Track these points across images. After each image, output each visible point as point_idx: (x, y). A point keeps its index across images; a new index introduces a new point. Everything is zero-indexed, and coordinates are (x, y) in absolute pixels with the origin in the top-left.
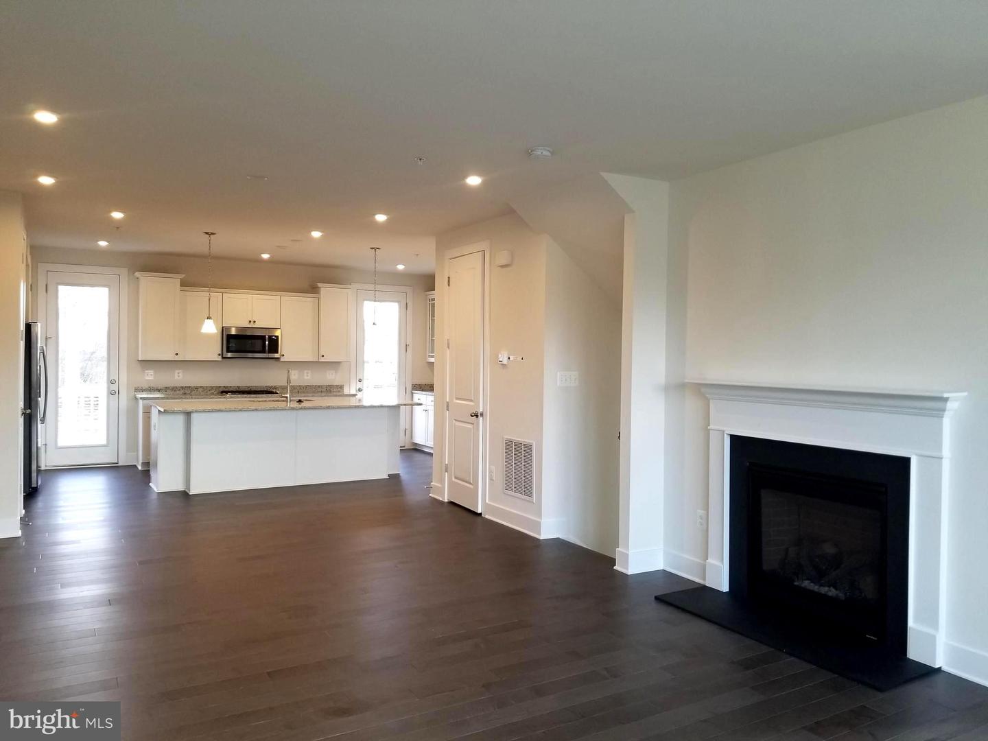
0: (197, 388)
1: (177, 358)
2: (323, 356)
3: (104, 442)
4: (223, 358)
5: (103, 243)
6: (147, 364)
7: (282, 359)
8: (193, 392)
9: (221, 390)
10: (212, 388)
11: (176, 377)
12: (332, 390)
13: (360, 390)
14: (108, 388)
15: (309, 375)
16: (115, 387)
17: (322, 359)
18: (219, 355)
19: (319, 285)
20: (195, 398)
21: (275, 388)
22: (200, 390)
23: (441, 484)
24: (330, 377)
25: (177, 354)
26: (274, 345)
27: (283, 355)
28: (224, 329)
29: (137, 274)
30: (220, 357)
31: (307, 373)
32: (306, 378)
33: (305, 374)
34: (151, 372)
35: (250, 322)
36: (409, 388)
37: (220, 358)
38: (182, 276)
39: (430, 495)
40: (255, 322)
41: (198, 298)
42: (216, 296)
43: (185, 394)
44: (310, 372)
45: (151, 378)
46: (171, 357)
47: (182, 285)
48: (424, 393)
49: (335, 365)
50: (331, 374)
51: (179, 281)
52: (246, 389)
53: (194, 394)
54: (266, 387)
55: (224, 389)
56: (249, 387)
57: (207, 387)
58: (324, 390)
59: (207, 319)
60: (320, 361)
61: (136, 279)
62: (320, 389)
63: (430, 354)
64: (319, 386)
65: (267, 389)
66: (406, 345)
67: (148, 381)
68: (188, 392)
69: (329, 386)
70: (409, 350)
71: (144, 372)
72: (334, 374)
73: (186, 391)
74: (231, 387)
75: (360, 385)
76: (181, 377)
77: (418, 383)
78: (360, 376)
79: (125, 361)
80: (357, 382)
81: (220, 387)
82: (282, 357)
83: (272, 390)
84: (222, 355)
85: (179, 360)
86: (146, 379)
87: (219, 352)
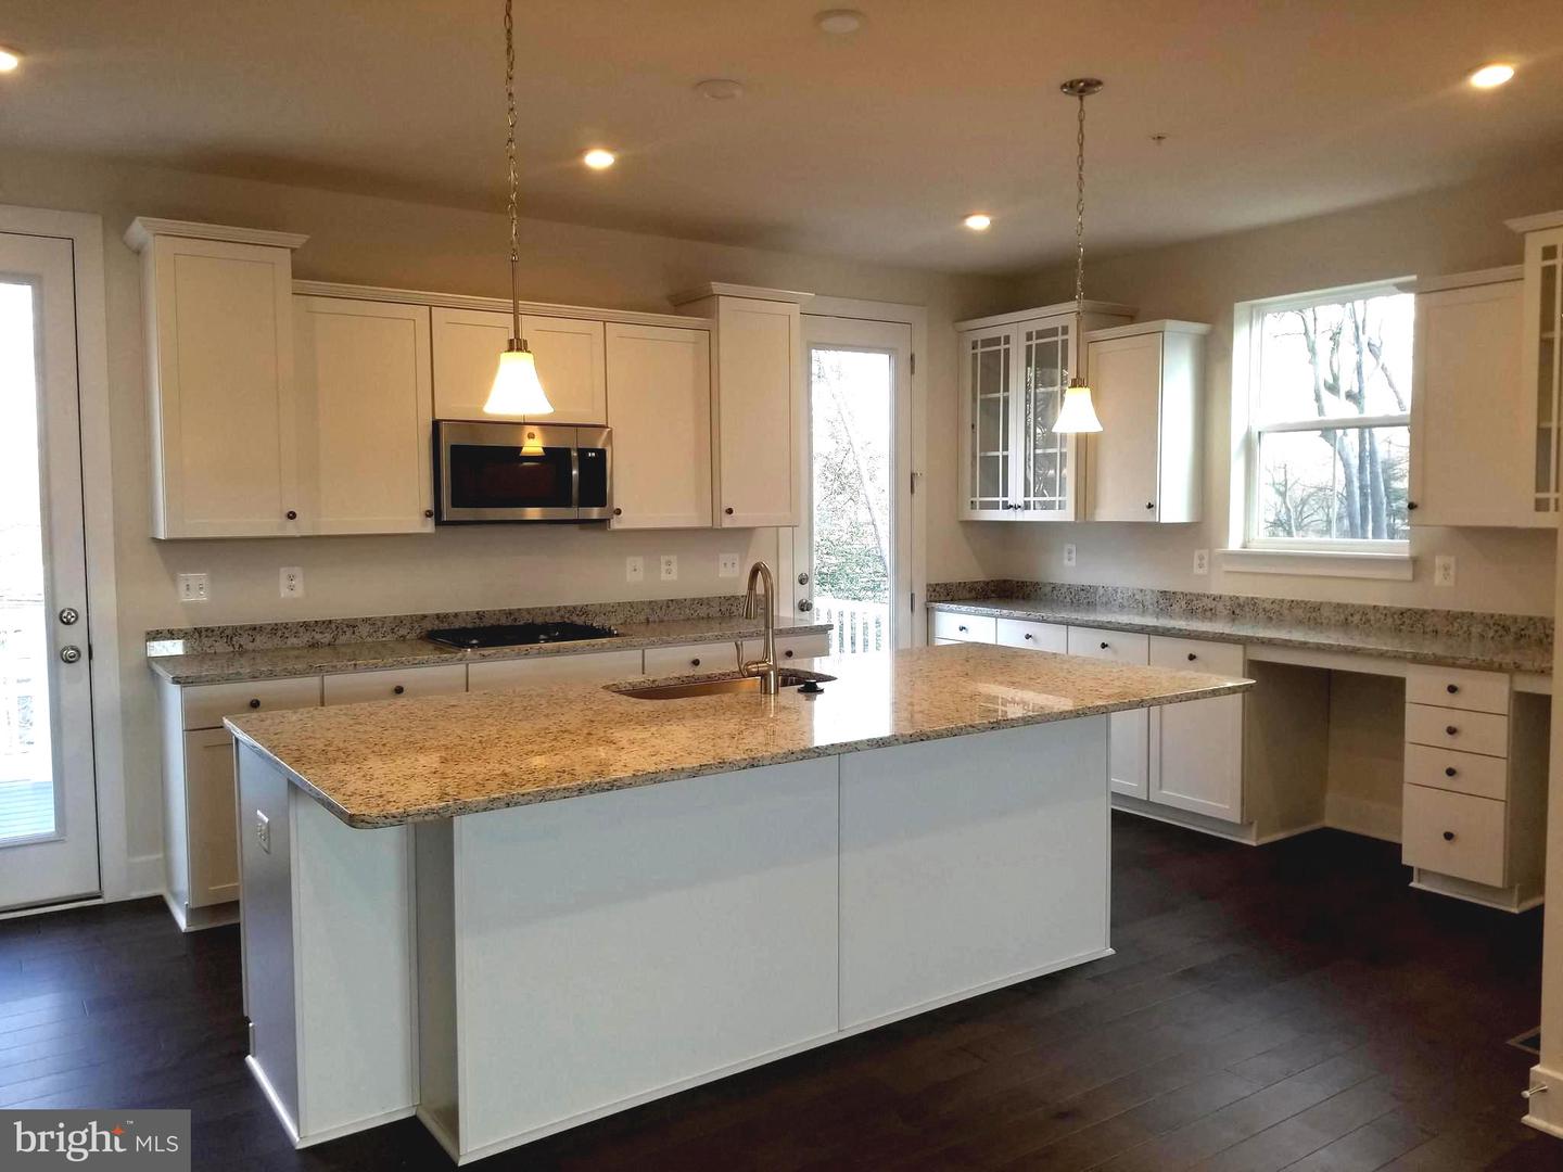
0: (352, 625)
1: (291, 529)
2: (730, 511)
4: (439, 522)
6: (183, 551)
7: (616, 524)
9: (428, 625)
10: (399, 621)
11: (284, 592)
12: (739, 612)
13: (804, 607)
14: (53, 641)
15: (674, 568)
16: (73, 637)
17: (727, 522)
18: (428, 514)
19: (717, 287)
20: (368, 668)
22: (364, 630)
24: (727, 574)
25: (292, 516)
27: (618, 512)
28: (438, 428)
29: (139, 229)
30: (431, 521)
31: (669, 563)
32: (664, 576)
33: (664, 567)
34: (200, 578)
36: (920, 600)
37: (429, 527)
38: (299, 240)
43: (314, 645)
44: (673, 558)
45: (203, 597)
46: (268, 524)
47: (297, 274)
48: (965, 609)
49: (738, 538)
50: (729, 565)
51: (285, 257)
52: (504, 621)
53: (343, 645)
54: (559, 609)
55: (437, 625)
56: (510, 613)
57: (383, 620)
58: (714, 611)
59: (511, 349)
60: (715, 527)
61: (129, 248)
62: (703, 611)
63: (978, 499)
64: (701, 602)
65: (562, 617)
66: (912, 475)
67: (188, 607)
68: (326, 641)
69: (727, 599)
70: (920, 487)
71: (174, 580)
72: (737, 563)
73: (318, 636)
74: (456, 615)
75: (802, 593)
76: (299, 592)
77: (942, 580)
78: (802, 569)
79: (110, 542)
80: (797, 584)
81: (425, 617)
82: (615, 516)
83: (575, 618)
84: (436, 514)
85: (298, 535)
86: (183, 603)
87: (428, 505)
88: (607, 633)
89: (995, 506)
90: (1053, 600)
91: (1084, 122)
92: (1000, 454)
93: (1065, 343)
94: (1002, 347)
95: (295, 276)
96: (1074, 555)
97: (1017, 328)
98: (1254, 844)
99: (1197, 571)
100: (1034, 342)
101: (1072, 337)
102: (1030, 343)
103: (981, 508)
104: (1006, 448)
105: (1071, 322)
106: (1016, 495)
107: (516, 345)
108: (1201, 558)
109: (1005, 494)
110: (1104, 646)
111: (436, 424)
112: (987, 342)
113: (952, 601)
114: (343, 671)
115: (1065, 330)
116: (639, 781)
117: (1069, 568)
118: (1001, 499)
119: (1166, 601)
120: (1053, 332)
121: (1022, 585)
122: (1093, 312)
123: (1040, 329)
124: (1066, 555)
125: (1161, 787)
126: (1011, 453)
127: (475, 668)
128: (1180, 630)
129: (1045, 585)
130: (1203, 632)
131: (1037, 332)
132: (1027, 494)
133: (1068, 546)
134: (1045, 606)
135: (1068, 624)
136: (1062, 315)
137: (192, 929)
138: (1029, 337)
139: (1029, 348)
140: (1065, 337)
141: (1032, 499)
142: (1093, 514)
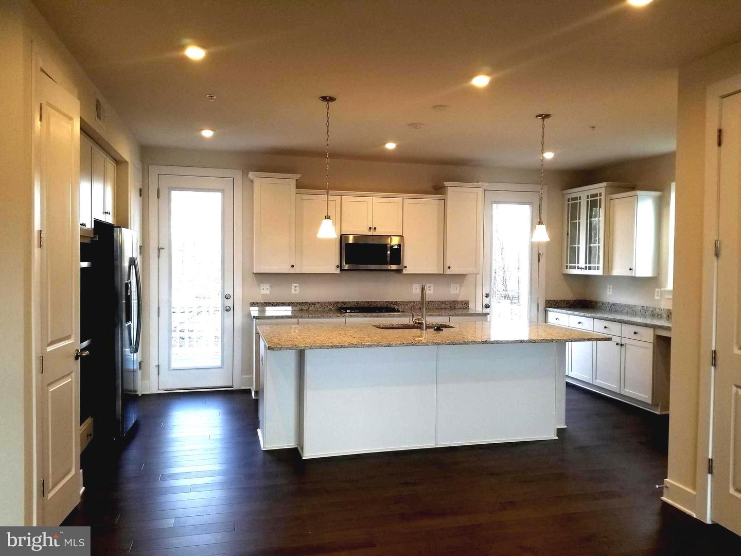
0: (314, 304)
1: (292, 271)
2: (449, 268)
3: (218, 364)
4: (341, 270)
5: (207, 133)
6: (263, 277)
7: (405, 271)
8: (311, 309)
9: (339, 305)
10: (330, 303)
11: (293, 292)
12: (458, 307)
13: (487, 306)
14: (223, 304)
15: (432, 289)
16: (229, 303)
17: (448, 272)
18: (338, 267)
19: (446, 184)
20: (312, 317)
21: (396, 303)
22: (318, 306)
23: (694, 488)
24: (454, 292)
25: (293, 266)
26: (396, 255)
27: (406, 267)
28: (343, 238)
29: (251, 175)
30: (339, 269)
34: (268, 286)
35: (370, 228)
36: (542, 306)
37: (338, 271)
38: (298, 176)
39: (664, 498)
40: (375, 228)
41: (315, 201)
42: (334, 199)
43: (301, 310)
44: (432, 285)
45: (268, 292)
46: (286, 269)
47: (297, 187)
48: (558, 310)
49: (459, 278)
50: (455, 288)
51: (294, 182)
52: (366, 306)
53: (312, 310)
54: (386, 302)
55: (343, 305)
56: (368, 302)
57: (324, 303)
58: (448, 306)
59: (325, 219)
60: (445, 273)
61: (250, 180)
62: (443, 306)
63: (569, 265)
64: (442, 302)
65: (387, 305)
66: (539, 254)
67: (263, 295)
68: (305, 309)
69: (453, 302)
70: (543, 259)
71: (259, 286)
72: (458, 288)
73: (303, 307)
74: (349, 302)
75: (486, 301)
76: (298, 292)
77: (553, 298)
78: (486, 291)
79: (240, 273)
80: (484, 297)
81: (338, 302)
82: (405, 269)
83: (392, 306)
84: (340, 266)
85: (294, 272)
86: (262, 294)
87: (338, 263)
88: (398, 311)
89: (574, 268)
90: (603, 309)
91: (545, 129)
92: (577, 246)
93: (600, 199)
94: (578, 201)
95: (297, 188)
96: (611, 290)
97: (583, 193)
98: (659, 414)
99: (656, 298)
100: (589, 199)
101: (603, 197)
102: (588, 200)
103: (570, 269)
104: (579, 244)
105: (603, 191)
106: (582, 263)
107: (327, 217)
108: (658, 292)
109: (578, 263)
110: (605, 327)
111: (341, 235)
112: (573, 199)
113: (558, 307)
114: (305, 317)
115: (600, 195)
116: (351, 346)
117: (610, 296)
118: (577, 265)
119: (644, 311)
120: (596, 195)
121: (591, 302)
122: (611, 187)
123: (591, 194)
124: (608, 290)
125: (624, 388)
126: (580, 246)
127: (349, 320)
128: (632, 321)
129: (599, 303)
130: (639, 323)
131: (591, 195)
132: (586, 263)
133: (608, 286)
134: (599, 312)
135: (594, 318)
136: (599, 188)
137: (256, 398)
138: (588, 198)
139: (588, 201)
140: (600, 197)
141: (588, 265)
142: (611, 272)
